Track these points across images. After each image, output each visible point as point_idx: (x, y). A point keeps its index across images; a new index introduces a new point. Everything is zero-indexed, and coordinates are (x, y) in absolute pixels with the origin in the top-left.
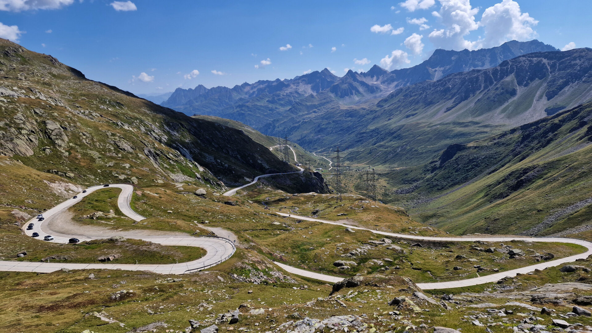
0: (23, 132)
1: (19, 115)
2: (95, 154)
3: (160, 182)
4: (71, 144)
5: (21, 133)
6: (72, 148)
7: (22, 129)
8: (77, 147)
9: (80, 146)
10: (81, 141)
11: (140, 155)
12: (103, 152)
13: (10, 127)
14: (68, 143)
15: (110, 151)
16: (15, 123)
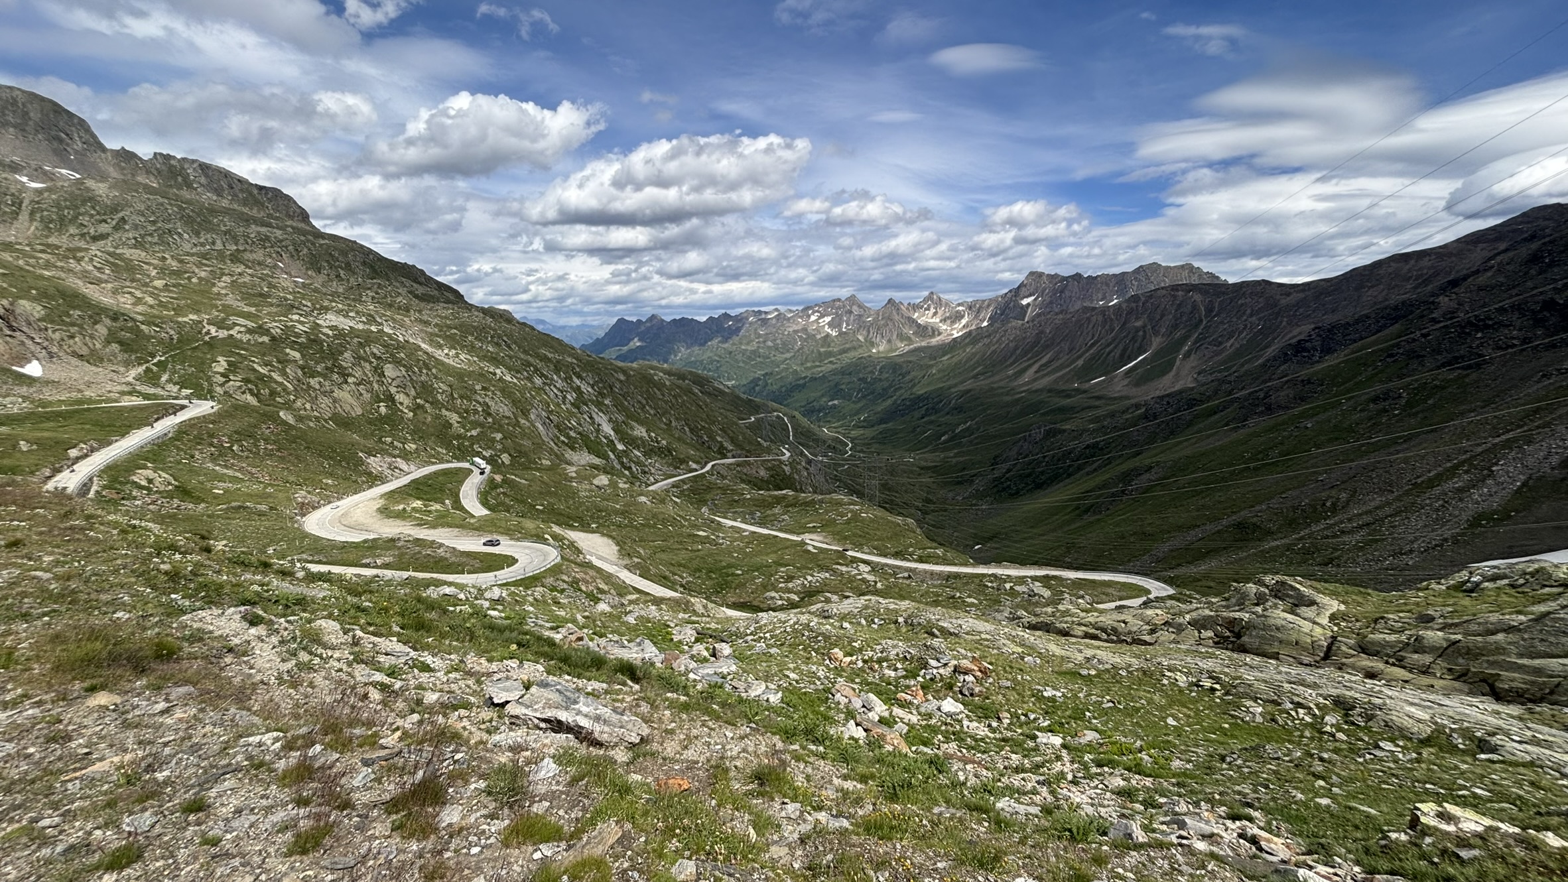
0: (350, 380)
1: (347, 355)
2: (454, 418)
3: (546, 462)
4: (418, 401)
5: (346, 382)
6: (419, 407)
7: (349, 375)
8: (427, 405)
9: (432, 403)
10: (434, 397)
11: (523, 421)
12: (464, 413)
13: (332, 372)
14: (415, 398)
15: (476, 412)
16: (340, 367)
